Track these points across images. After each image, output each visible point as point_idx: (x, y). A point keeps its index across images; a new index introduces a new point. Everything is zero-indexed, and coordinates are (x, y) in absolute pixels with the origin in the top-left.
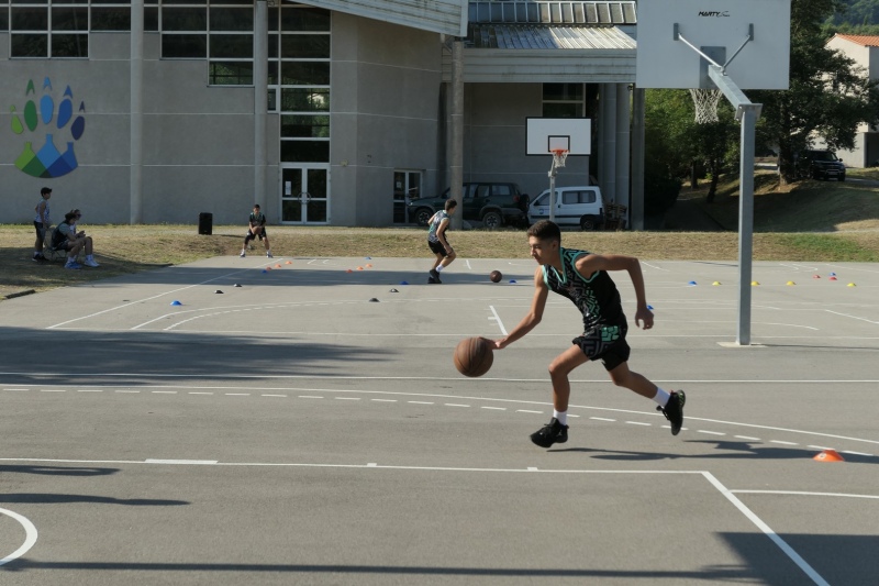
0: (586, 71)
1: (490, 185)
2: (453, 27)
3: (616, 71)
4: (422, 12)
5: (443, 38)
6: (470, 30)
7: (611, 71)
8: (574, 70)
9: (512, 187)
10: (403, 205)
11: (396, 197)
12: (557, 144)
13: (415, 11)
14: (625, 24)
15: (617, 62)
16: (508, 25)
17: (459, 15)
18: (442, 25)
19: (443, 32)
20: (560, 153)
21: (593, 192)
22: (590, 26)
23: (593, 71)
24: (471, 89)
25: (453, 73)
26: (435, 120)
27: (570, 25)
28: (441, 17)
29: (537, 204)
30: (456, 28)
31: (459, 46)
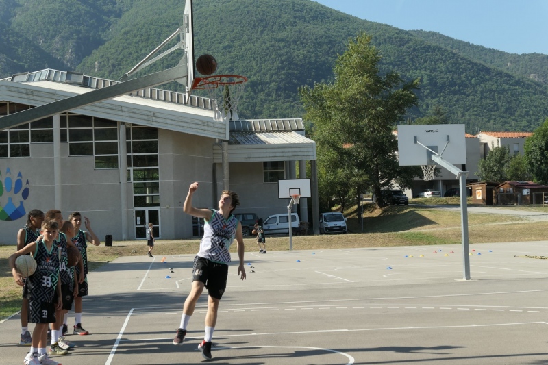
0: (287, 155)
1: (243, 214)
2: (222, 135)
3: (302, 154)
4: (206, 128)
5: (217, 141)
6: (231, 135)
7: (299, 154)
8: (281, 154)
9: (254, 215)
10: (197, 227)
11: (194, 223)
12: (294, 192)
13: (203, 127)
14: (298, 130)
15: (302, 150)
16: (238, 132)
17: (225, 129)
18: (217, 134)
19: (217, 138)
20: (296, 197)
21: (295, 216)
22: (281, 131)
23: (290, 154)
24: (232, 166)
25: (223, 158)
26: (211, 183)
27: (270, 132)
28: (215, 130)
29: (266, 223)
30: (224, 135)
31: (225, 144)
